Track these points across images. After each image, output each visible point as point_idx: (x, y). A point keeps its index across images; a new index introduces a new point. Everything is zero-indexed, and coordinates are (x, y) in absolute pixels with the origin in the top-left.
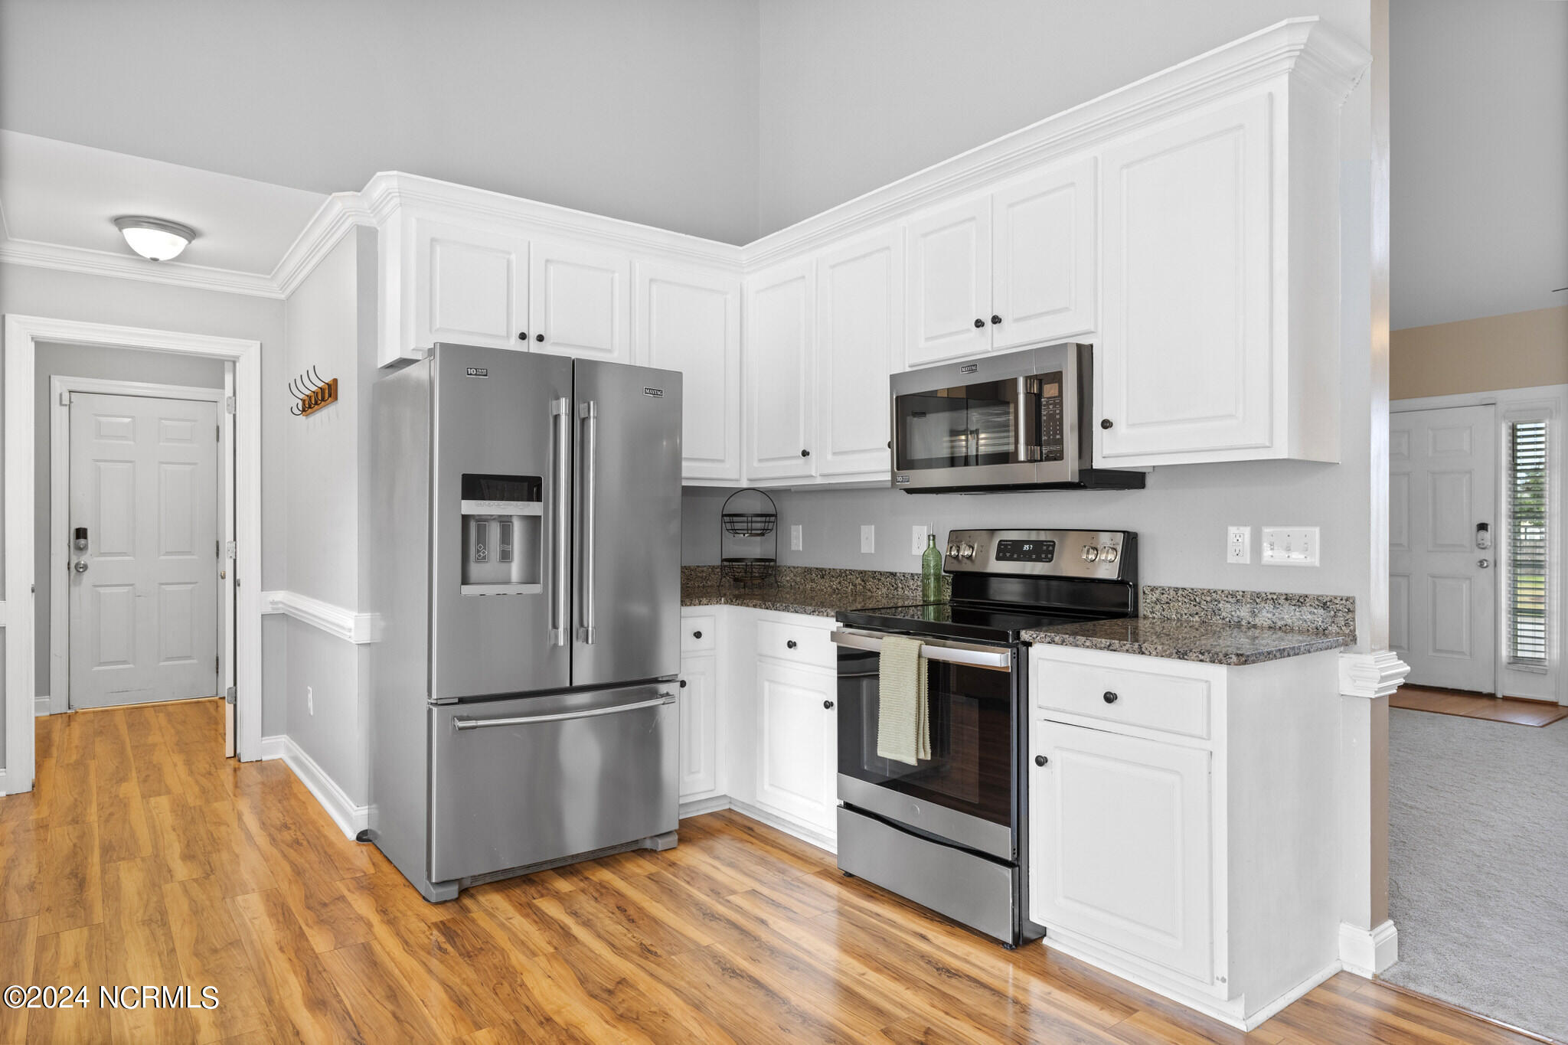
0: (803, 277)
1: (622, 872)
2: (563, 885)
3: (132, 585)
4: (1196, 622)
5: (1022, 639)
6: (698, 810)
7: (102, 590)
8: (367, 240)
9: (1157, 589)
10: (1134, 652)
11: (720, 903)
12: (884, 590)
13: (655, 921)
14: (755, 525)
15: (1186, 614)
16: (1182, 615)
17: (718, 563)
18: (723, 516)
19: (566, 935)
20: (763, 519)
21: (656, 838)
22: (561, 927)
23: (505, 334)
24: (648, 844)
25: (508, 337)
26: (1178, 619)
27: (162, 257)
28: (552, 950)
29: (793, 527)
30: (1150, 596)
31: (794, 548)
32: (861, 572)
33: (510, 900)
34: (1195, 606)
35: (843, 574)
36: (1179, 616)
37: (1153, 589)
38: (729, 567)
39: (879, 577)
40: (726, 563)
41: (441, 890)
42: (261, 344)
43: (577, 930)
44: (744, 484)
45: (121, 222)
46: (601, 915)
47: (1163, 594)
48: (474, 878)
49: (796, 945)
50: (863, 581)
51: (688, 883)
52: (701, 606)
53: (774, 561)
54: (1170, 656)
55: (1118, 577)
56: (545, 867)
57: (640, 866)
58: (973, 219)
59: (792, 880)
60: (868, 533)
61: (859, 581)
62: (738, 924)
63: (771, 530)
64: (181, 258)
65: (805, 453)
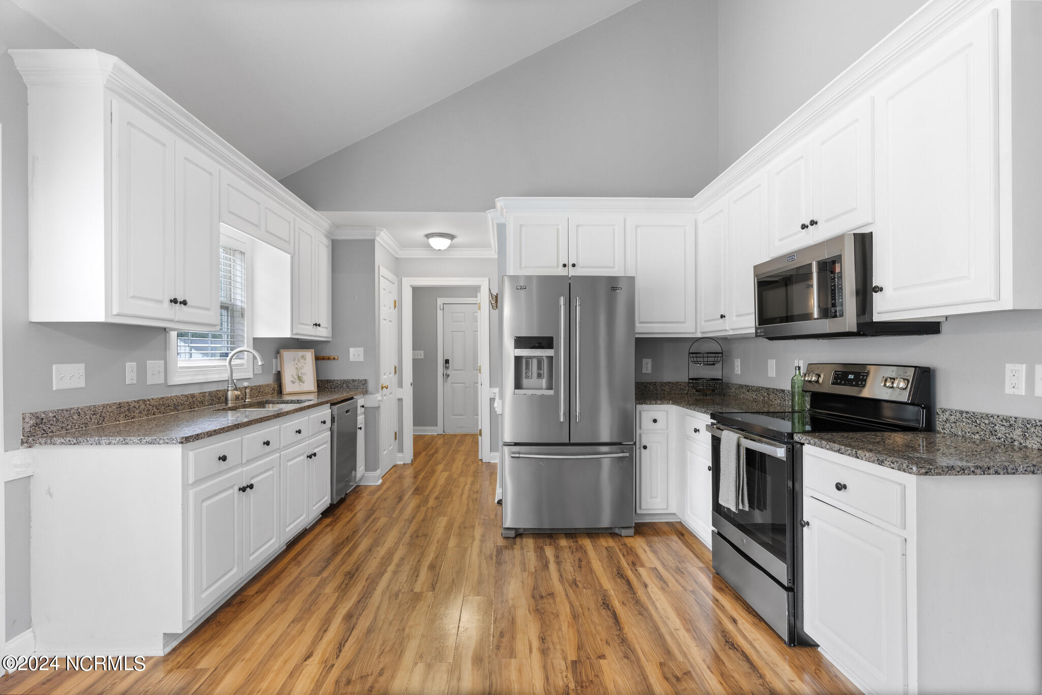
0: (722, 210)
1: (596, 543)
2: (563, 542)
3: (464, 383)
4: (978, 439)
5: (794, 440)
6: (660, 519)
7: (454, 385)
8: (501, 229)
9: (947, 411)
10: (853, 456)
11: (631, 570)
12: (779, 401)
13: (591, 571)
14: (710, 359)
15: (969, 432)
16: (965, 433)
17: (687, 381)
18: (690, 353)
19: (546, 566)
20: (714, 355)
21: (621, 529)
22: (546, 562)
23: (556, 265)
24: (617, 531)
25: (558, 266)
26: (963, 437)
27: (442, 249)
28: (534, 570)
29: (736, 360)
30: (942, 416)
31: (736, 373)
32: (767, 389)
33: (535, 544)
34: (976, 426)
35: (758, 389)
36: (963, 433)
37: (944, 411)
38: (692, 383)
39: (776, 392)
40: (691, 381)
41: (507, 532)
42: (489, 279)
43: (552, 566)
44: (699, 335)
45: (428, 236)
46: (568, 561)
47: (951, 415)
48: (525, 529)
49: (653, 603)
50: (768, 394)
51: (624, 556)
52: (657, 405)
53: (722, 380)
54: (873, 462)
55: (908, 399)
56: (560, 532)
57: (607, 542)
58: (802, 157)
59: (682, 568)
60: (772, 364)
61: (766, 394)
62: (632, 583)
63: (719, 362)
64: (451, 247)
65: (722, 316)
